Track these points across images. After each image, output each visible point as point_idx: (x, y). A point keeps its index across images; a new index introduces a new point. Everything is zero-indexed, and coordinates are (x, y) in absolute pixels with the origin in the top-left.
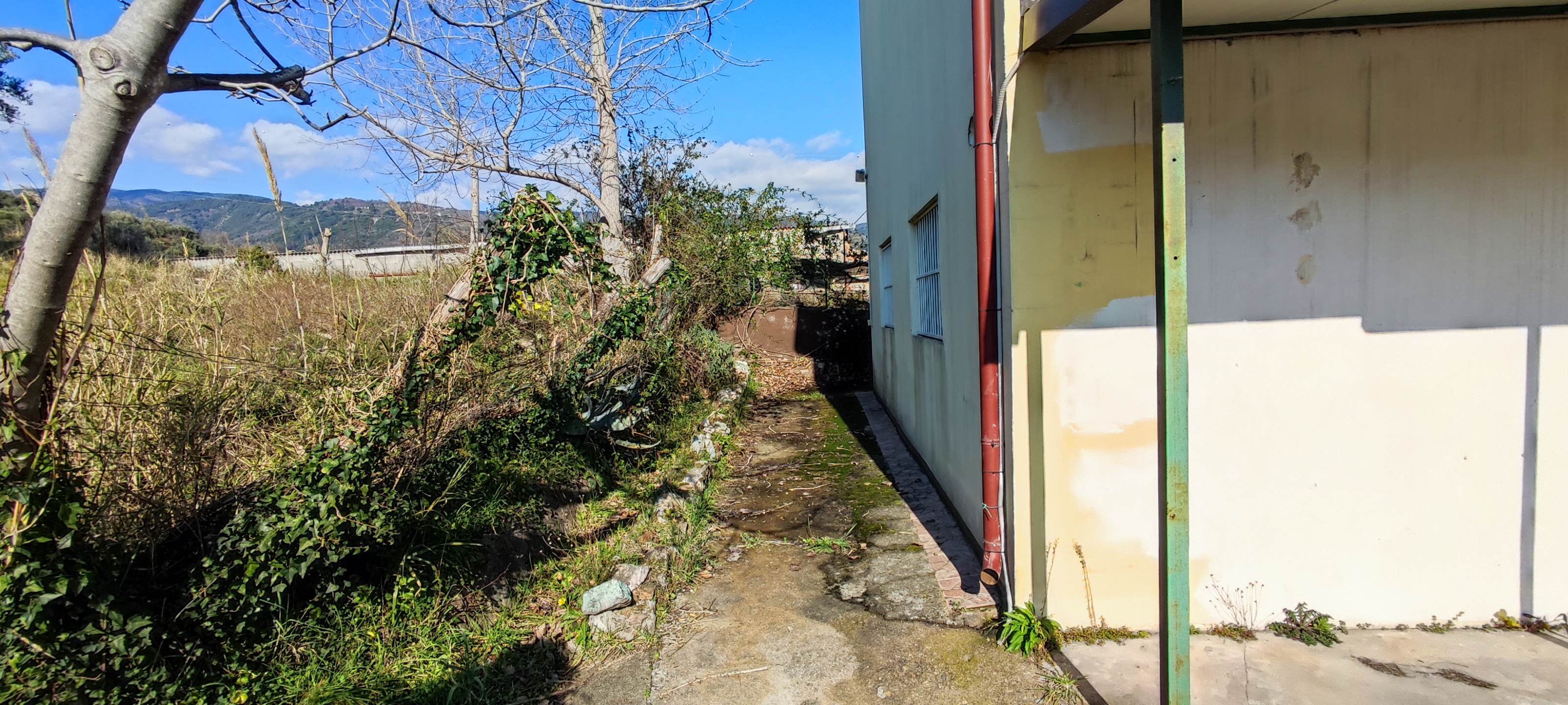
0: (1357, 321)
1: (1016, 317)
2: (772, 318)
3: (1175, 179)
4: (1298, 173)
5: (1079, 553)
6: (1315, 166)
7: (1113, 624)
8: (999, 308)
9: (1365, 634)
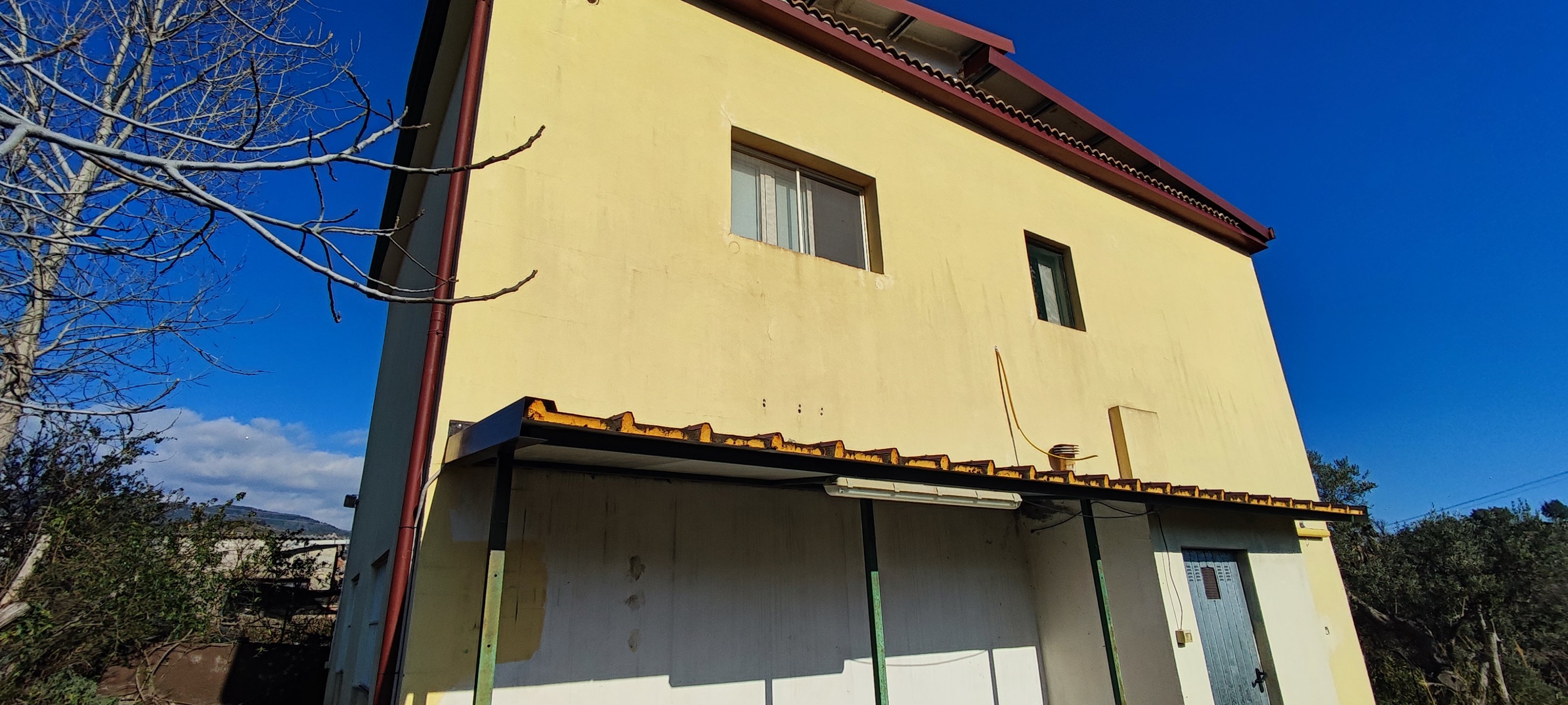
0: (666, 678)
1: (406, 681)
2: (197, 658)
3: (494, 589)
4: (632, 569)
6: (642, 565)
8: (397, 671)
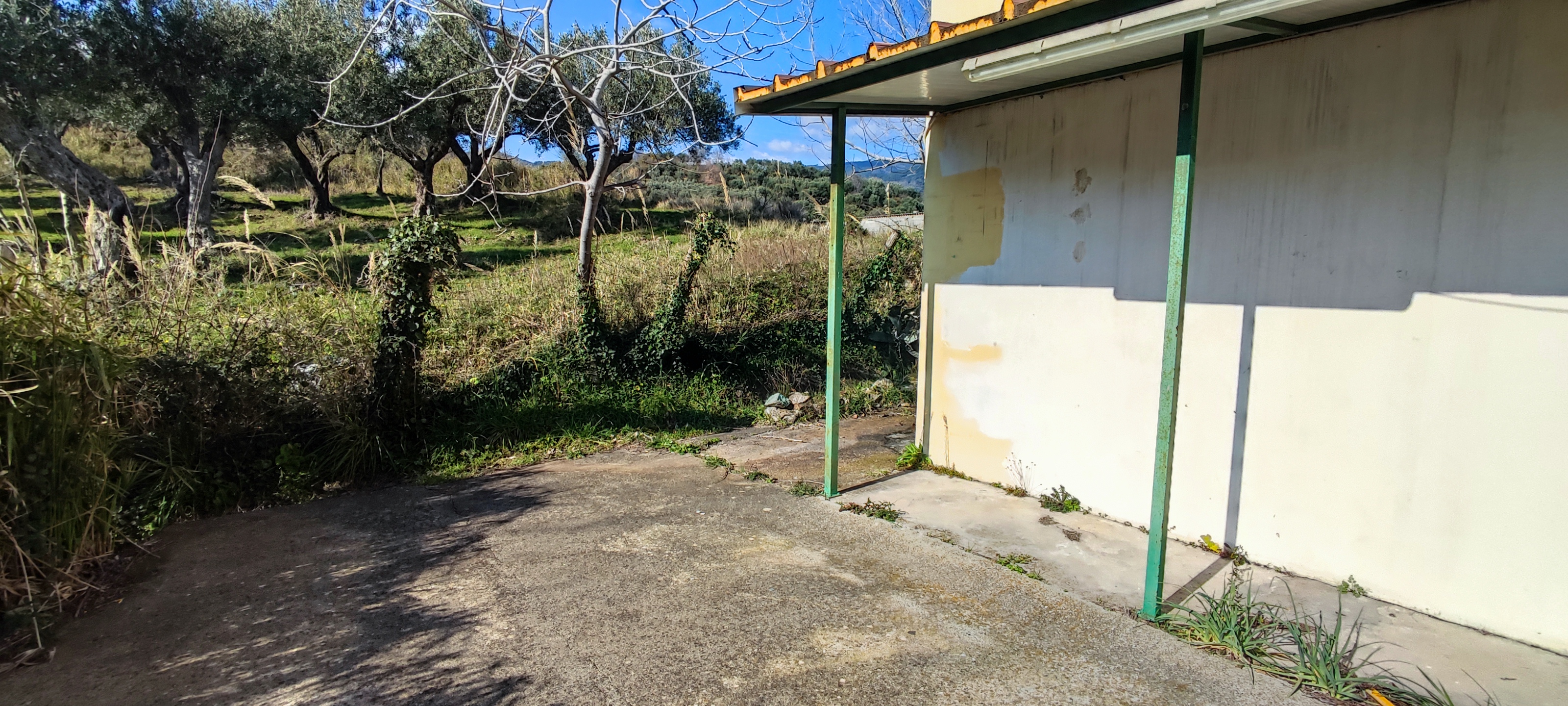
0: (1111, 291)
4: (1077, 184)
5: (946, 421)
6: (1089, 177)
7: (959, 469)
9: (1103, 521)
